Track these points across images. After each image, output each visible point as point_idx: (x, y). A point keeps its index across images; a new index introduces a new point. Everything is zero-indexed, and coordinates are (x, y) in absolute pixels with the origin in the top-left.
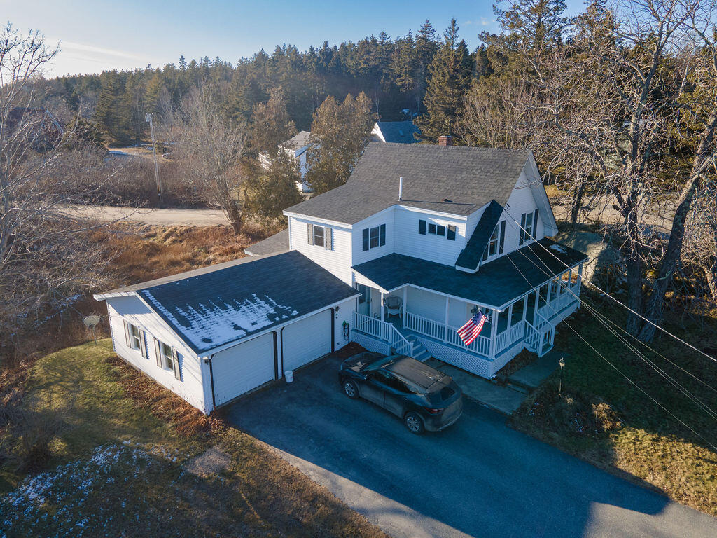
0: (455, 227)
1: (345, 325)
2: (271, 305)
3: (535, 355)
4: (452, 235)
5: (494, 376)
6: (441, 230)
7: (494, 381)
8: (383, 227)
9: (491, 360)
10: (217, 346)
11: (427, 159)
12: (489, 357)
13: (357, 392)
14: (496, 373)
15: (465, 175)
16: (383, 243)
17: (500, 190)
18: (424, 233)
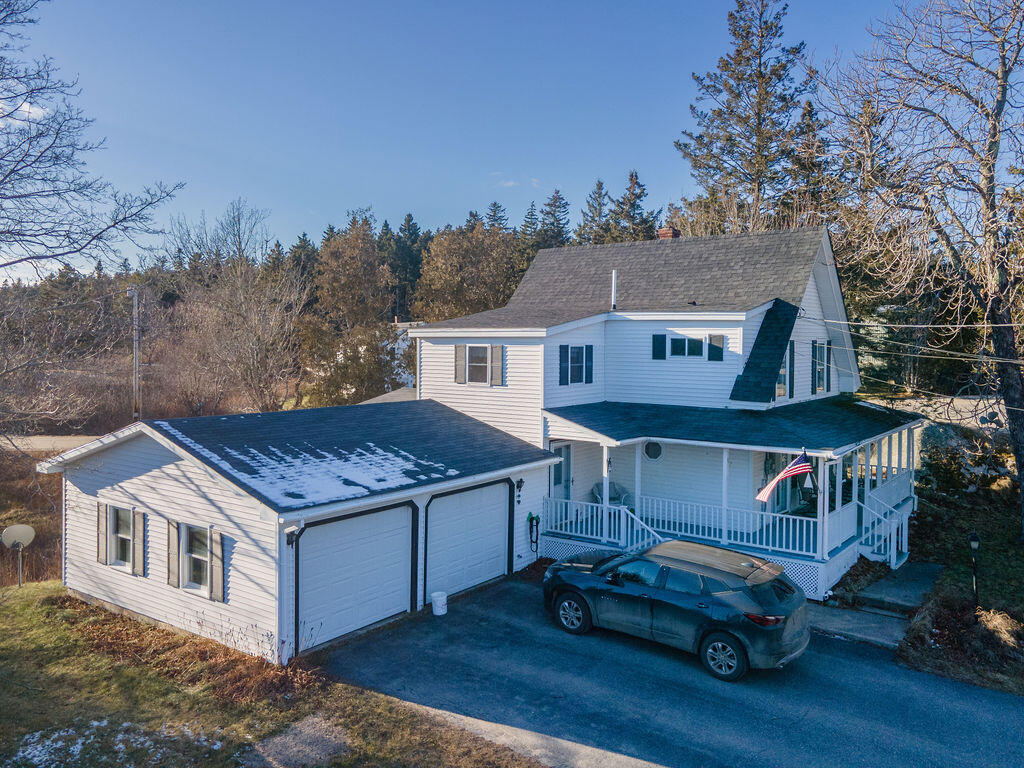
0: (722, 338)
1: (533, 521)
2: (406, 459)
3: (884, 565)
4: (716, 353)
5: (831, 593)
6: (695, 347)
7: (831, 602)
8: (590, 348)
9: (823, 561)
10: (315, 505)
11: (644, 259)
12: (818, 556)
13: (588, 616)
14: (833, 589)
15: (716, 272)
16: (589, 380)
17: (785, 284)
18: (664, 358)
